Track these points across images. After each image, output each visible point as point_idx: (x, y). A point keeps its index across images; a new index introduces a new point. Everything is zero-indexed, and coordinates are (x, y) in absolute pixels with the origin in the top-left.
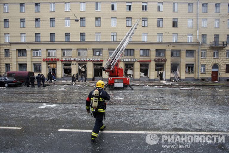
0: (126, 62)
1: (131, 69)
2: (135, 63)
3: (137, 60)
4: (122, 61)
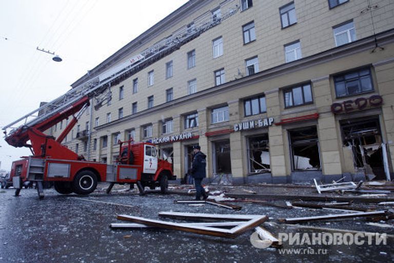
1: (267, 150)
2: (270, 129)
3: (272, 122)
4: (236, 129)
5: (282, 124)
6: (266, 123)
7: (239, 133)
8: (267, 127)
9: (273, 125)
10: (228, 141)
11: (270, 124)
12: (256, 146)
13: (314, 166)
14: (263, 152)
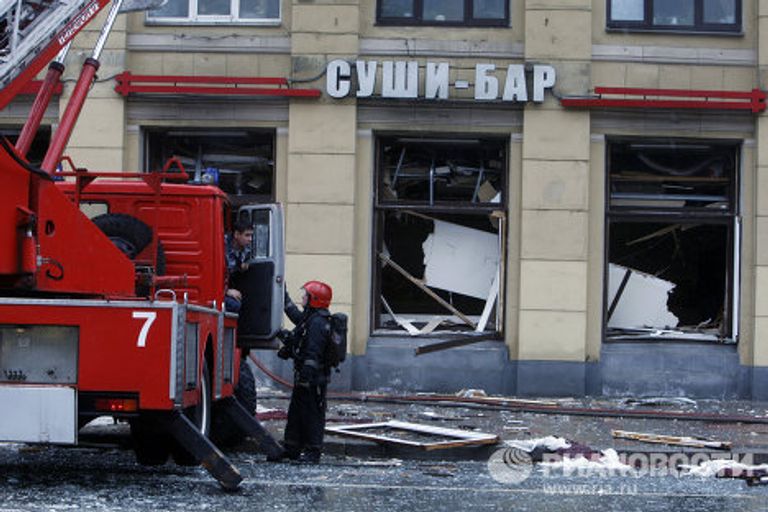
0: (395, 104)
2: (530, 118)
3: (548, 90)
4: (334, 88)
5: (593, 106)
6: (515, 89)
7: (351, 111)
8: (516, 108)
9: (554, 103)
10: (264, 142)
11: (538, 96)
12: (414, 191)
13: (685, 322)
14: (439, 224)
